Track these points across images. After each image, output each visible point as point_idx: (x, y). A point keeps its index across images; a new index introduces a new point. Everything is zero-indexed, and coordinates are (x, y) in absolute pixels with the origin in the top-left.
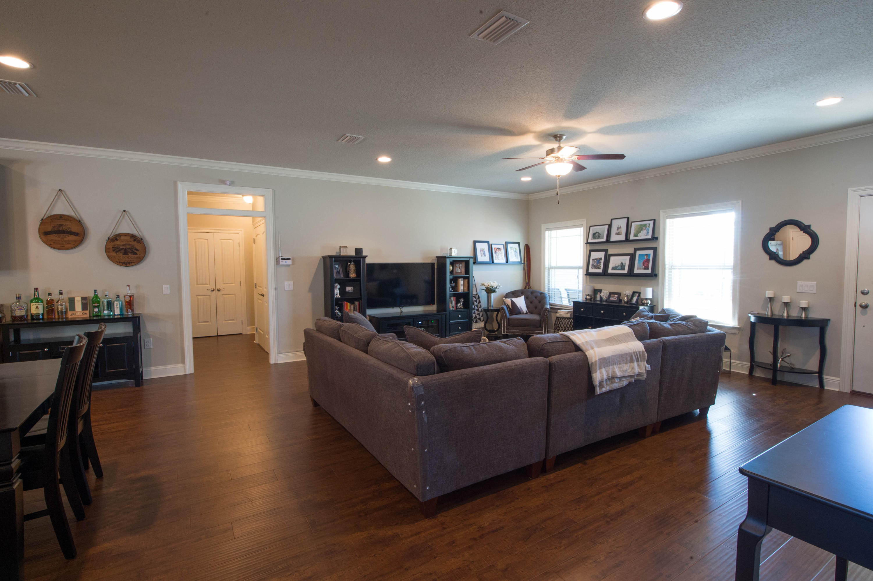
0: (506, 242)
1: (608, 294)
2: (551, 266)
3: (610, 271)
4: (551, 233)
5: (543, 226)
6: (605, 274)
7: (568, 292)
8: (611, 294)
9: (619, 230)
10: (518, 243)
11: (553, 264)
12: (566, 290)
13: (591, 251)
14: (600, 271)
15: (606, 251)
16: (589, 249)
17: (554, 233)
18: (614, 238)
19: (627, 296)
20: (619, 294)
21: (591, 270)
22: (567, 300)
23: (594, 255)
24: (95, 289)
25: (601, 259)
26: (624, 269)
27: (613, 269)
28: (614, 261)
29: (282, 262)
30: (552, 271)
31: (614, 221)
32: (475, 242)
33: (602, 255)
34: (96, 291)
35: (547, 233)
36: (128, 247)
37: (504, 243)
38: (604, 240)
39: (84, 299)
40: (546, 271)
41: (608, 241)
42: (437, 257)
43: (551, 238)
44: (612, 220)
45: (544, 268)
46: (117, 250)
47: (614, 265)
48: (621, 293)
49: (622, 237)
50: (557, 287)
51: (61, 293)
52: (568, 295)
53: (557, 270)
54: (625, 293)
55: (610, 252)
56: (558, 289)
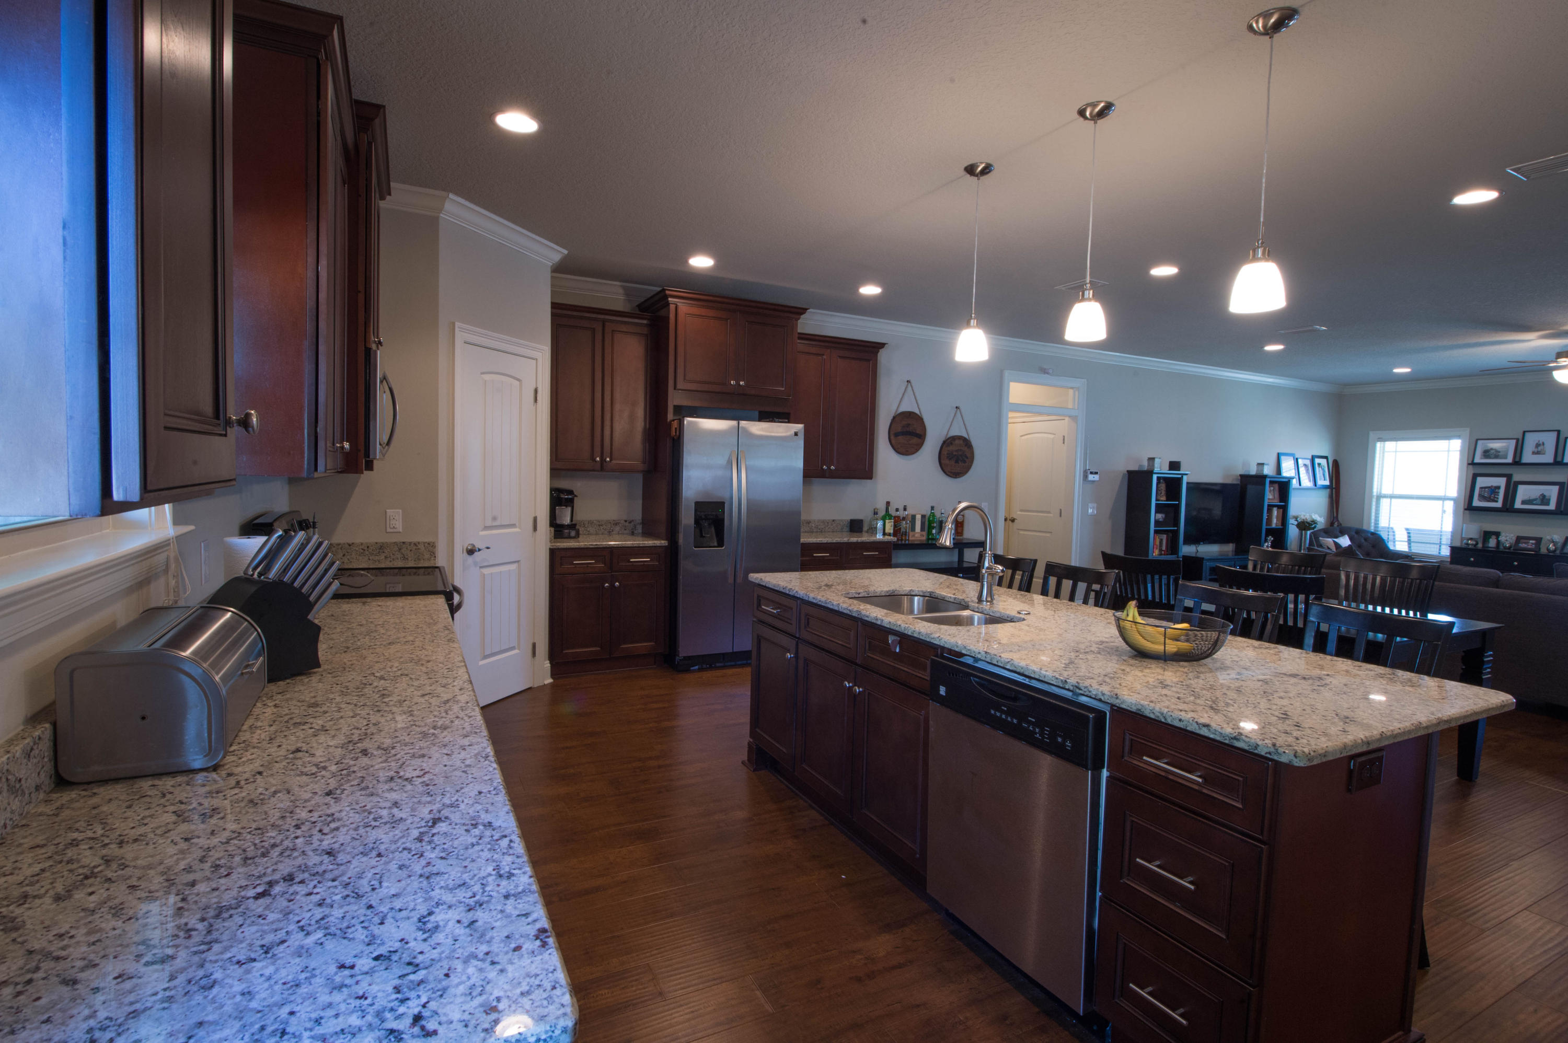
0: (1312, 456)
1: (1514, 539)
2: (1380, 493)
3: (1518, 505)
4: (1384, 446)
5: (1372, 435)
6: (1508, 508)
7: (1409, 533)
8: (1519, 539)
9: (1540, 448)
10: (1326, 458)
11: (1384, 492)
12: (1407, 529)
13: (1475, 476)
14: (1499, 504)
15: (1509, 477)
16: (1472, 472)
17: (1390, 445)
18: (1528, 457)
19: (1555, 543)
20: (1539, 540)
21: (1476, 503)
22: (1406, 544)
23: (1482, 482)
24: (933, 505)
25: (1499, 488)
26: (1548, 504)
27: (1523, 502)
28: (1523, 493)
29: (1091, 477)
30: (1384, 502)
31: (1528, 435)
32: (1279, 455)
33: (1501, 482)
34: (932, 508)
35: (1379, 445)
36: (960, 453)
37: (1310, 457)
38: (1509, 460)
39: (923, 517)
40: (1374, 500)
41: (1517, 463)
42: (1241, 476)
43: (1383, 453)
44: (1524, 432)
45: (1371, 496)
46: (950, 456)
47: (1526, 498)
48: (1541, 539)
49: (1548, 458)
50: (1391, 526)
51: (905, 509)
52: (1409, 537)
53: (1393, 500)
54: (1548, 537)
55: (1516, 478)
56: (1392, 528)
